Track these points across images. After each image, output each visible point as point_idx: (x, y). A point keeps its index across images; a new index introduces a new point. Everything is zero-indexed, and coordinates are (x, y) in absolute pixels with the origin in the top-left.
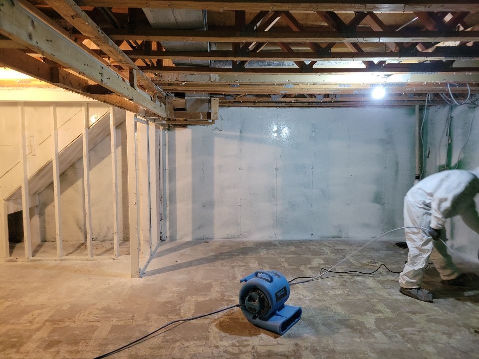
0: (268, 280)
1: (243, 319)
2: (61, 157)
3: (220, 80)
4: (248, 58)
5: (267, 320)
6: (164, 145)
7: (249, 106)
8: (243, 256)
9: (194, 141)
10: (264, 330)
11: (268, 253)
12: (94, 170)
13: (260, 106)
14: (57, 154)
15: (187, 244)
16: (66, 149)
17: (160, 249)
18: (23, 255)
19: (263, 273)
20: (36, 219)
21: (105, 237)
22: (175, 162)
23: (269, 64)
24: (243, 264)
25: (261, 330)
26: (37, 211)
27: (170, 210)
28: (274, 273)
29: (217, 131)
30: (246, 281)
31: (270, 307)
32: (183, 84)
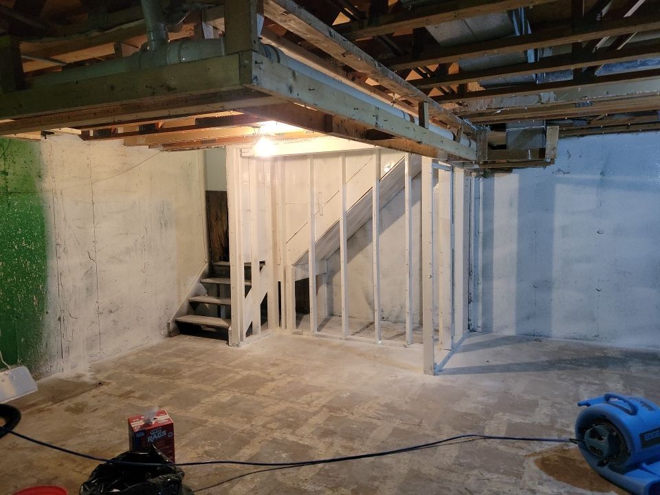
0: (627, 411)
1: (582, 462)
2: (349, 217)
3: (556, 100)
4: (600, 62)
5: (623, 472)
6: (477, 198)
7: (618, 133)
8: (598, 369)
9: (522, 191)
10: (617, 488)
11: (646, 371)
12: (387, 232)
13: (638, 131)
14: (344, 212)
15: (507, 340)
16: (355, 207)
17: (466, 342)
18: (309, 328)
19: (619, 398)
20: (324, 289)
21: (397, 317)
22: (492, 221)
23: (643, 64)
24: (597, 382)
25: (612, 485)
26: (324, 279)
27: (483, 290)
28: (642, 402)
29: (561, 175)
30: (588, 405)
31: (630, 455)
32: (499, 112)
